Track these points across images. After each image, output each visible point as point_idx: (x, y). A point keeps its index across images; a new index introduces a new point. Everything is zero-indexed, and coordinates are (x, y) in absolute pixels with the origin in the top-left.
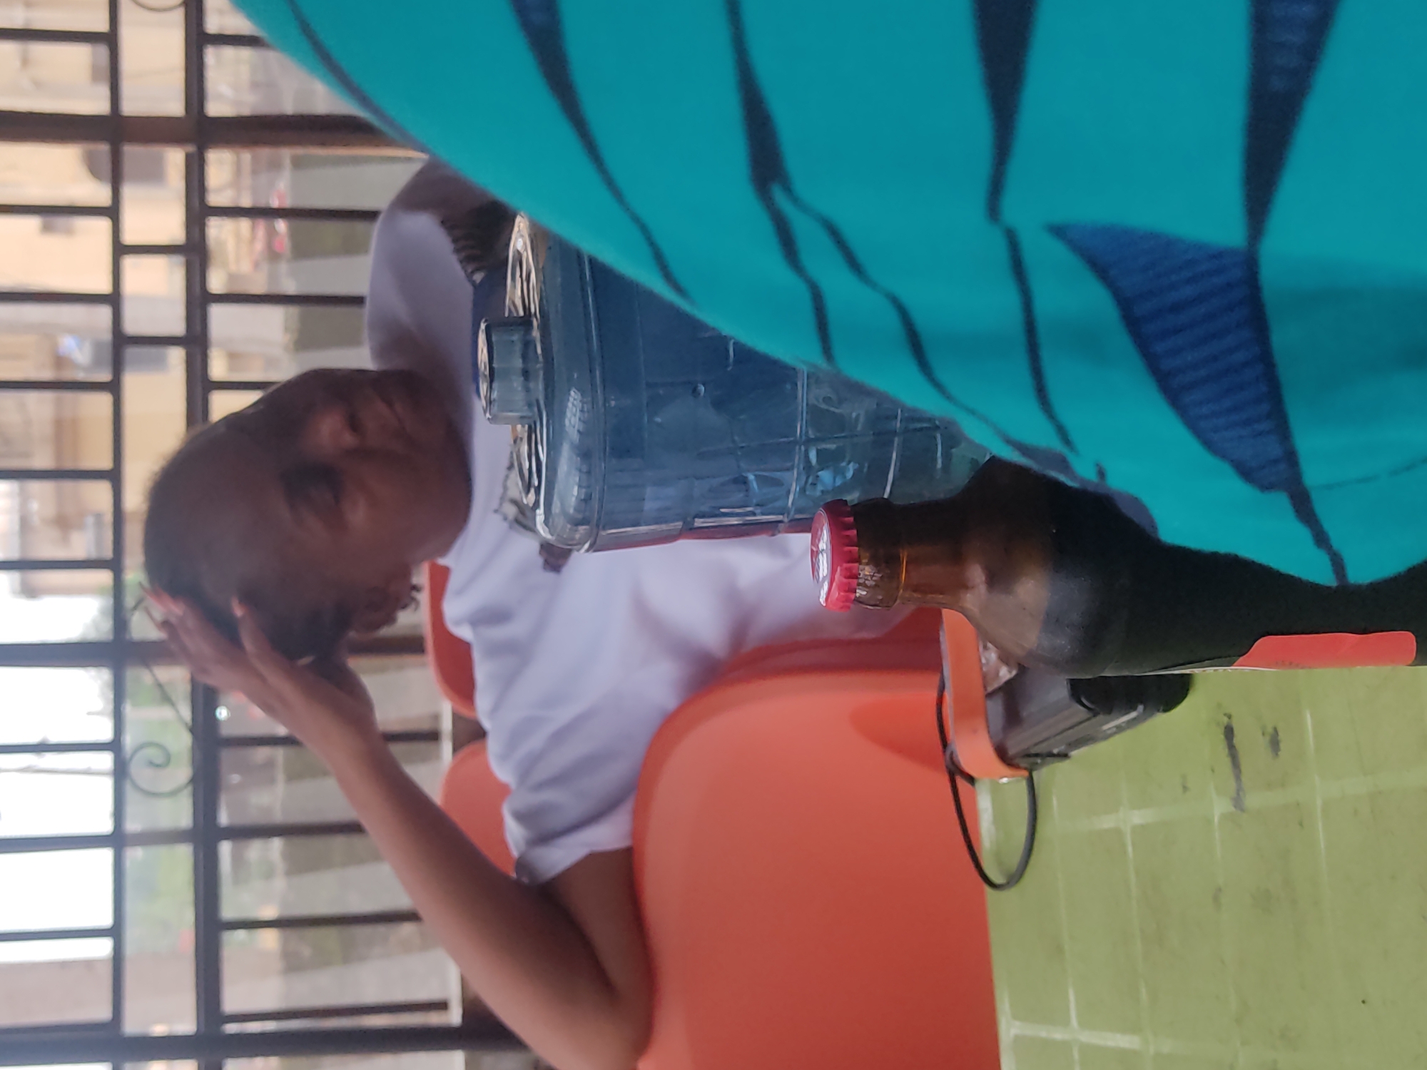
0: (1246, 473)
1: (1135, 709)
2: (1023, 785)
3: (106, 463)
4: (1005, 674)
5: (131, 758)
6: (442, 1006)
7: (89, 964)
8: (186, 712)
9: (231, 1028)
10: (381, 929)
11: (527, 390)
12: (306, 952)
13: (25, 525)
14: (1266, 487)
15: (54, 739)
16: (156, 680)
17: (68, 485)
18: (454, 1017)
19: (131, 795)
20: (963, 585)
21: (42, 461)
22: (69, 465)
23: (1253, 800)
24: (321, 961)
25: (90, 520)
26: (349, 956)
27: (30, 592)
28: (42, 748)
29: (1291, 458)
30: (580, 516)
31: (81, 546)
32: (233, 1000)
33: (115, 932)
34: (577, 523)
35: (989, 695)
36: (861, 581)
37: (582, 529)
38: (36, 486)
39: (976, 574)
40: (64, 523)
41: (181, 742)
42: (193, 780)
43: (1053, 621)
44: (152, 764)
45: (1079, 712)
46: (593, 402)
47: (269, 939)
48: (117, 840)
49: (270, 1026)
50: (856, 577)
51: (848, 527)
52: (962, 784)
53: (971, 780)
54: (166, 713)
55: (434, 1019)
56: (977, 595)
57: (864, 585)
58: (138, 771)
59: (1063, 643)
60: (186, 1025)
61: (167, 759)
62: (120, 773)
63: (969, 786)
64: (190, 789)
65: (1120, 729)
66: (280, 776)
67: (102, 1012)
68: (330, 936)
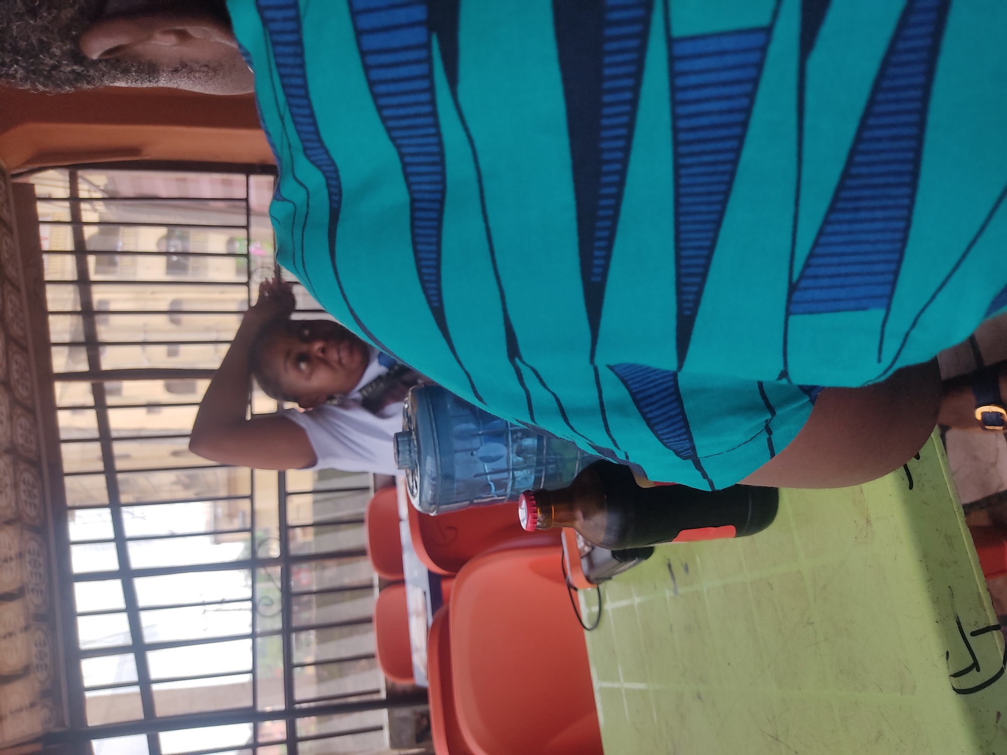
0: (678, 454)
1: (634, 559)
2: (596, 591)
3: (247, 492)
4: (587, 549)
5: (259, 603)
6: (378, 692)
7: (243, 685)
8: (279, 584)
9: (297, 706)
10: (353, 664)
11: (411, 457)
12: (325, 674)
13: (216, 518)
14: (684, 458)
15: (227, 598)
16: (267, 573)
17: (233, 502)
18: (383, 695)
19: (258, 617)
20: (573, 519)
21: (223, 493)
22: (233, 494)
23: (681, 591)
24: (331, 677)
25: (240, 515)
26: (342, 674)
27: (217, 542)
28: (222, 602)
29: (693, 448)
30: (432, 502)
31: (237, 524)
32: (299, 695)
33: (253, 671)
34: (431, 504)
35: (582, 558)
36: (538, 519)
37: (433, 506)
38: (220, 503)
39: (579, 514)
40: (231, 516)
41: (276, 595)
42: (282, 610)
43: (608, 529)
44: (266, 605)
45: (615, 562)
46: (436, 460)
47: (311, 670)
48: (253, 636)
49: (312, 704)
50: (536, 518)
51: (532, 500)
52: (572, 591)
53: (576, 589)
54: (270, 585)
55: (375, 697)
56: (580, 522)
57: (539, 521)
58: (261, 608)
59: (612, 537)
60: (281, 706)
61: (271, 603)
62: (254, 610)
63: (575, 591)
64: (281, 614)
65: (630, 567)
66: (314, 606)
67: (248, 703)
68: (334, 668)
